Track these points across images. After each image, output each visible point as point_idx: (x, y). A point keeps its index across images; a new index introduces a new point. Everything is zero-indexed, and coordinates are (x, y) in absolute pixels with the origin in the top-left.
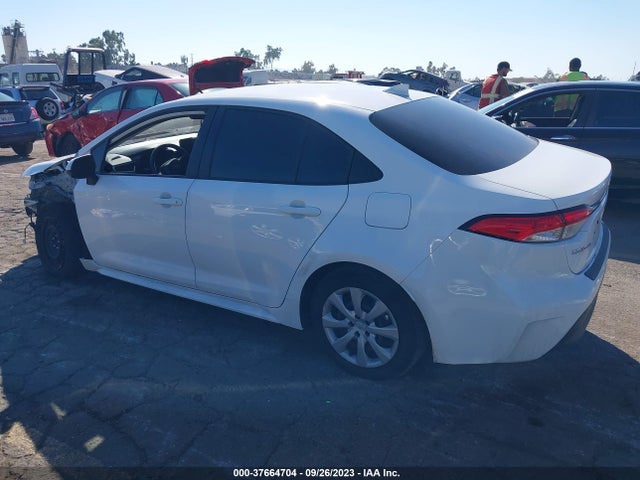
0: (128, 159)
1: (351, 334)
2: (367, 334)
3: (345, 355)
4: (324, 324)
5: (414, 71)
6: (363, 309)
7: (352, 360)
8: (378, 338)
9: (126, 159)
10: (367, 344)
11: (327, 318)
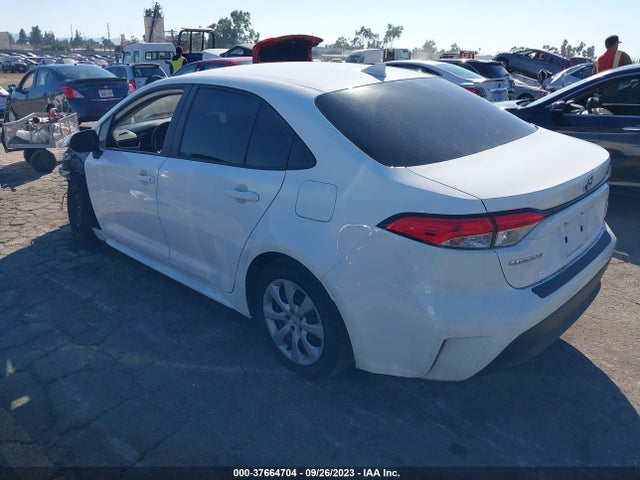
0: (135, 135)
1: (287, 327)
2: (301, 329)
3: (283, 348)
4: (265, 315)
5: (534, 51)
6: (296, 303)
7: (289, 354)
8: (309, 335)
9: (133, 135)
10: (300, 341)
11: (268, 308)
